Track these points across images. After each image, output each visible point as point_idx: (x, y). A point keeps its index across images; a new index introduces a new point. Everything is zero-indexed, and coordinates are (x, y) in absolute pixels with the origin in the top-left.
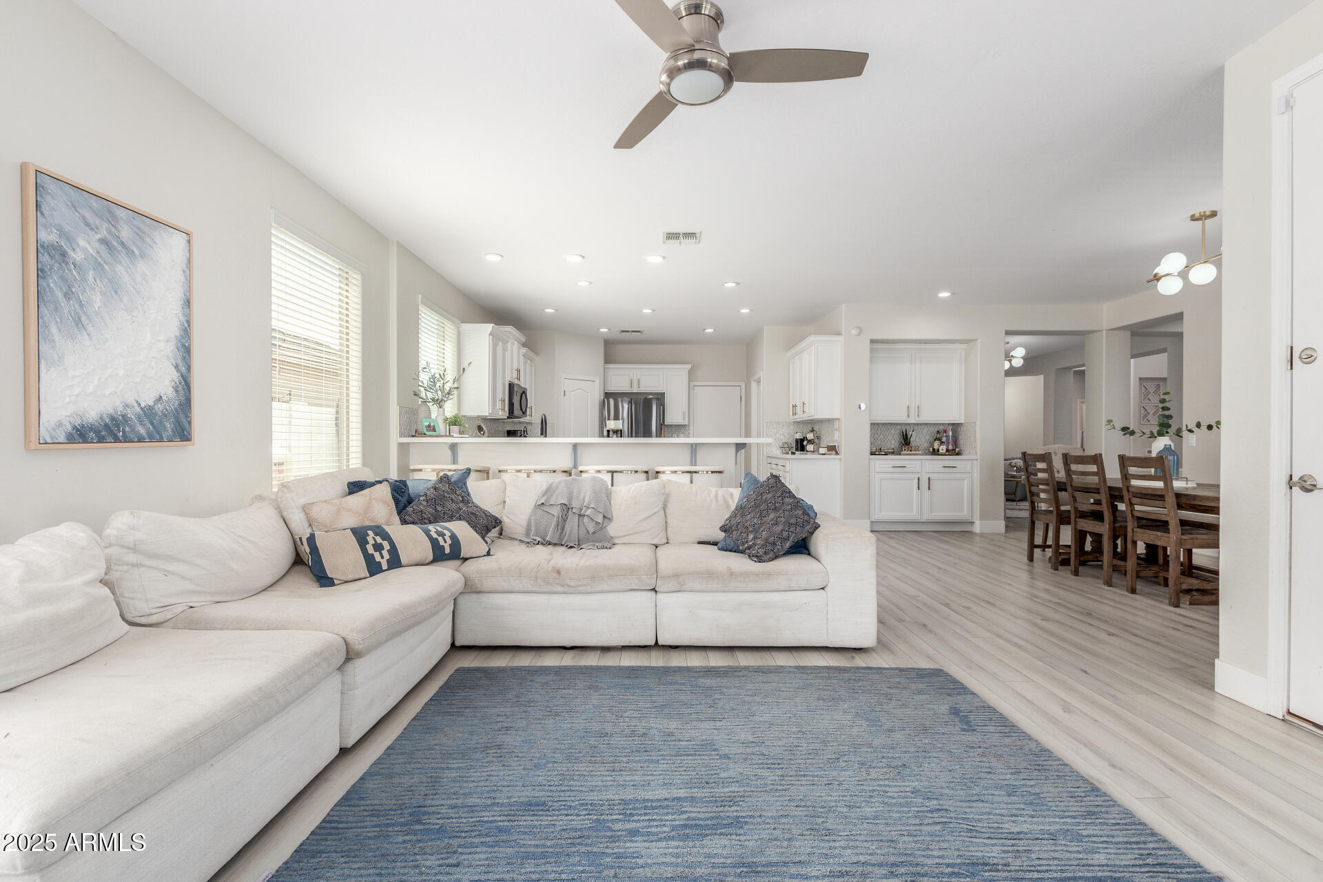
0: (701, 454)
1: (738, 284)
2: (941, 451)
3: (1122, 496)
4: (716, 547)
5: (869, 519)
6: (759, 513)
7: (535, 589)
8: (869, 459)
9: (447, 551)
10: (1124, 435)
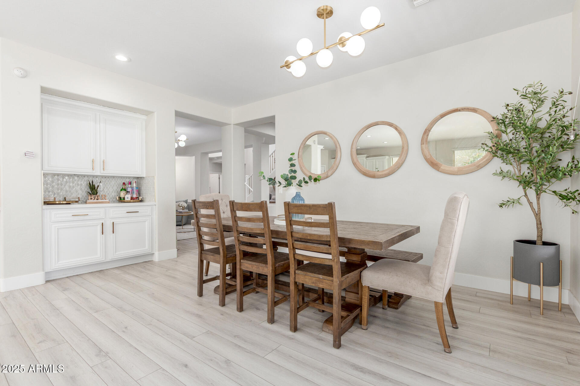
2: (126, 199)
5: (43, 271)
8: (42, 209)
10: (269, 184)
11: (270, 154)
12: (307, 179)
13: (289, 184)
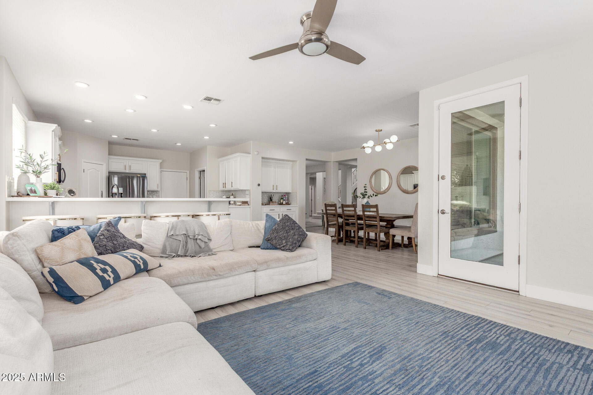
0: (213, 206)
1: (216, 125)
2: (284, 203)
3: (362, 218)
4: (260, 248)
6: (286, 231)
7: (202, 280)
9: (142, 267)
11: (352, 172)
12: (372, 195)
13: (364, 197)
